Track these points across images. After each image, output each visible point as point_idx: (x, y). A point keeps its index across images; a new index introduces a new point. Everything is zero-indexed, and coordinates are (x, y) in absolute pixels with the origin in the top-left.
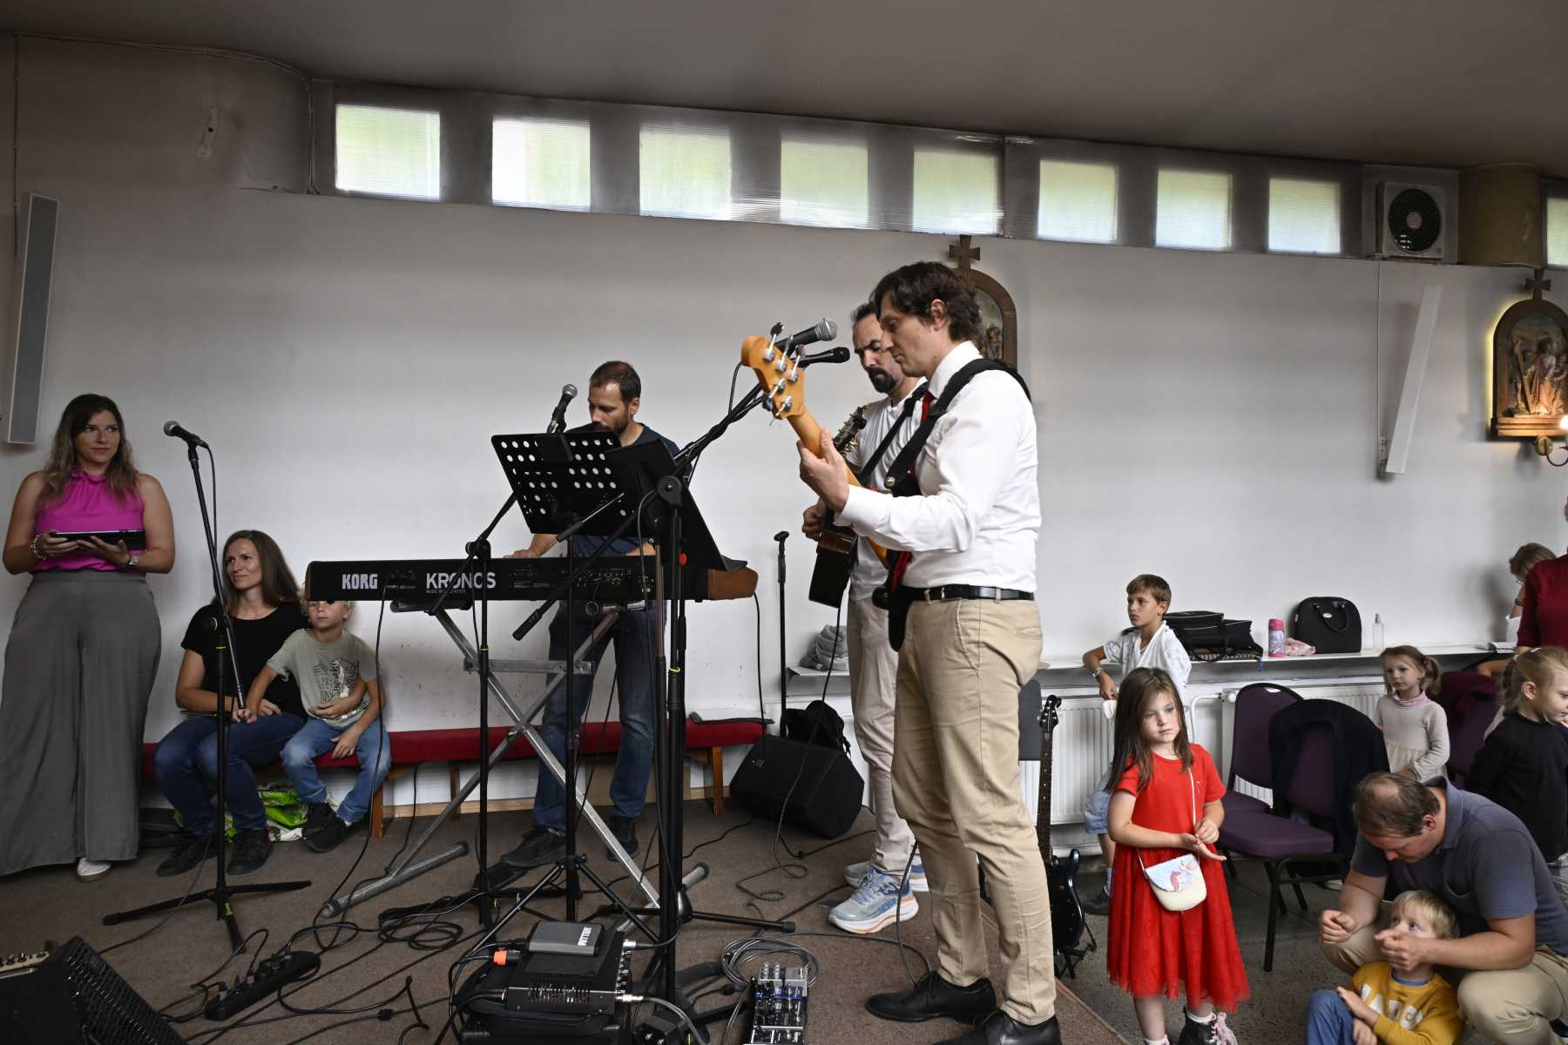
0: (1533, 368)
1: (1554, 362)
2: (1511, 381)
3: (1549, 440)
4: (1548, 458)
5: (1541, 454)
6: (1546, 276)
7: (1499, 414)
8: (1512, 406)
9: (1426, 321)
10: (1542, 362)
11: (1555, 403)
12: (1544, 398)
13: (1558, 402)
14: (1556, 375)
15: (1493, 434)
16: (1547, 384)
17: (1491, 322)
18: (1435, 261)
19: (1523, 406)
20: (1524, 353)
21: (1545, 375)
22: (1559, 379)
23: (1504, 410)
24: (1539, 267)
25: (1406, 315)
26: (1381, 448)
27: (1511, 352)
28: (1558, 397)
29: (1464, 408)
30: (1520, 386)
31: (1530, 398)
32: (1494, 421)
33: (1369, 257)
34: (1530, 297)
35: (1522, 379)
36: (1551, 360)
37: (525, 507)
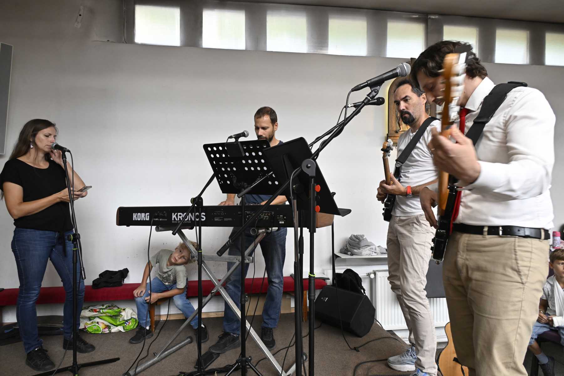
37: (219, 180)
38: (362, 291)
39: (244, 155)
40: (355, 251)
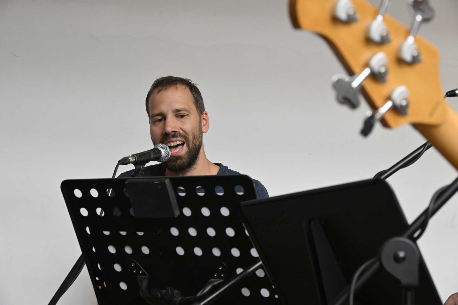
37: (97, 279)
39: (177, 213)
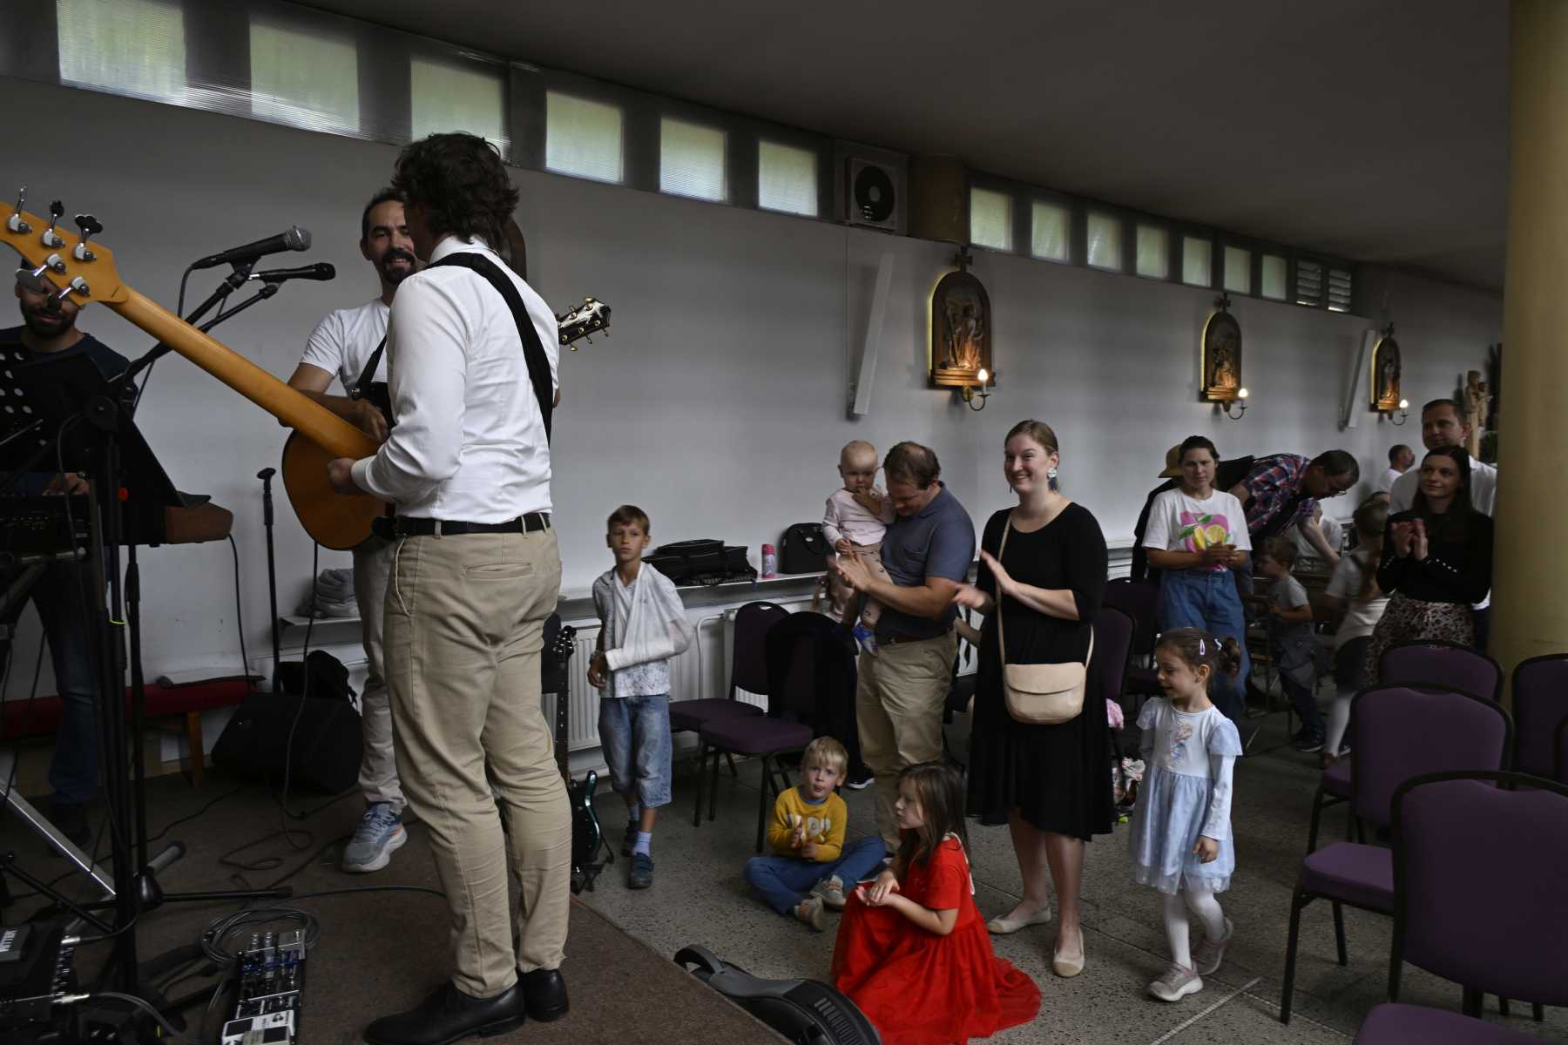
0: (960, 329)
1: (974, 326)
2: (944, 338)
3: (971, 389)
4: (971, 405)
5: (966, 401)
6: (970, 252)
7: (936, 366)
8: (945, 360)
9: (883, 284)
10: (966, 325)
11: (976, 358)
12: (967, 354)
13: (977, 358)
14: (976, 335)
15: (932, 383)
16: (970, 343)
17: (930, 290)
18: (889, 232)
19: (953, 360)
20: (954, 315)
21: (968, 335)
22: (978, 339)
23: (941, 364)
24: (965, 245)
25: (868, 277)
26: (851, 391)
27: (945, 313)
28: (977, 353)
29: (912, 361)
30: (951, 343)
31: (958, 354)
32: (933, 371)
33: (840, 222)
34: (958, 269)
35: (952, 337)
36: (972, 323)
38: (350, 697)
40: (333, 607)
